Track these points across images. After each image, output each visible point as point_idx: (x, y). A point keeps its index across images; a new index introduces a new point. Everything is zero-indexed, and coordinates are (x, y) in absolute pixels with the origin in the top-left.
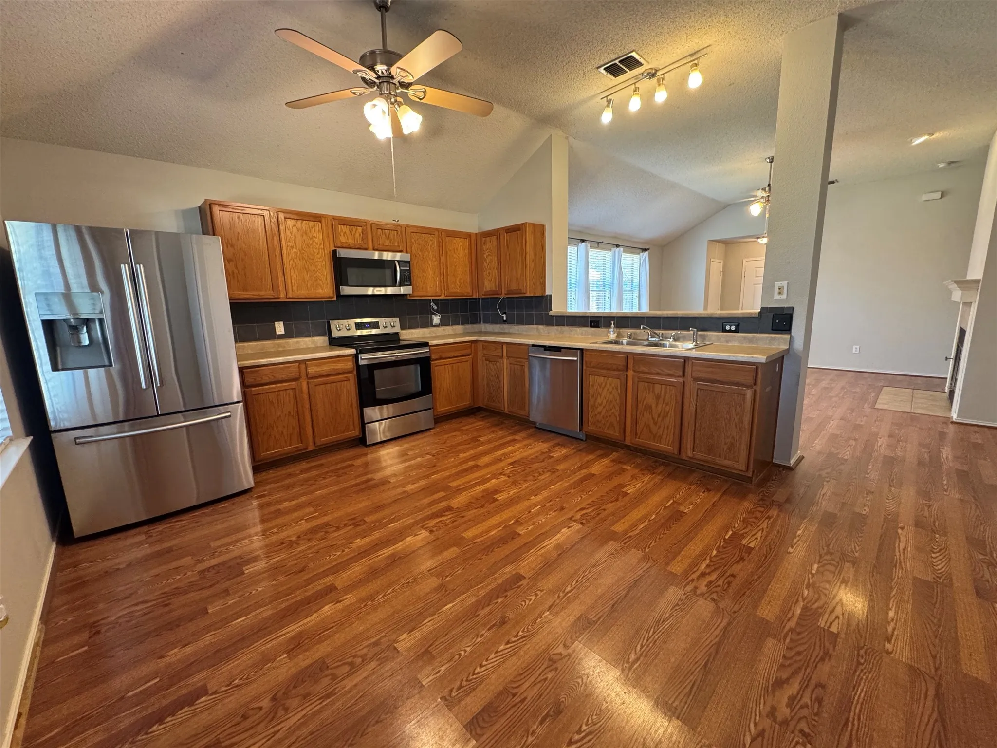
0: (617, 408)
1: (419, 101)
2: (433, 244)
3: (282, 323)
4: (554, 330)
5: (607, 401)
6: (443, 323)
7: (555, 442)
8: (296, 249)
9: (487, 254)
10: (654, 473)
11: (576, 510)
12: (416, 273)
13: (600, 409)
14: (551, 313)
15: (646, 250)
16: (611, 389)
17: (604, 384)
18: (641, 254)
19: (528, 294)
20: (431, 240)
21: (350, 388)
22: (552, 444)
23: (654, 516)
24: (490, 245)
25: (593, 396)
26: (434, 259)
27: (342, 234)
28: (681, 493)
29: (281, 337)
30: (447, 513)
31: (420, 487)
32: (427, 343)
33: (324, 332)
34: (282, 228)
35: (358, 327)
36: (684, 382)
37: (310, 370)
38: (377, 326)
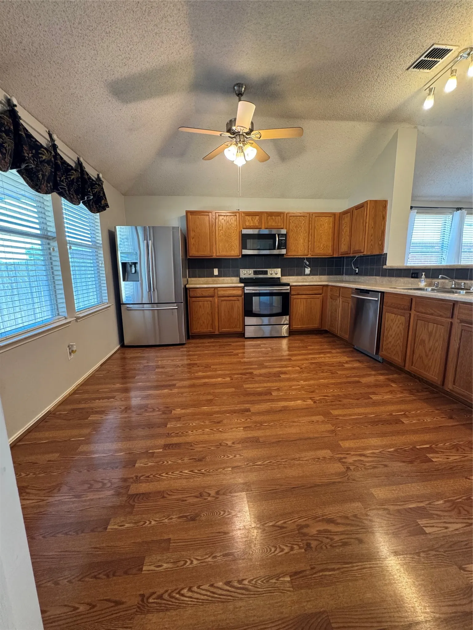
0: (402, 340)
1: (259, 139)
2: (305, 222)
3: (217, 269)
4: (386, 280)
5: (396, 334)
6: (312, 274)
7: (357, 359)
8: (223, 230)
9: (345, 226)
10: (412, 394)
12: (291, 242)
13: (390, 339)
14: (385, 267)
16: (398, 324)
17: (394, 320)
19: (365, 253)
20: (304, 220)
21: (239, 305)
22: (354, 359)
23: (373, 416)
24: (347, 220)
25: (387, 329)
26: (305, 232)
27: (247, 221)
28: (419, 412)
29: (216, 276)
30: (248, 375)
32: (289, 284)
33: (238, 275)
34: (217, 220)
35: (255, 273)
36: (452, 323)
37: (219, 293)
38: (266, 273)
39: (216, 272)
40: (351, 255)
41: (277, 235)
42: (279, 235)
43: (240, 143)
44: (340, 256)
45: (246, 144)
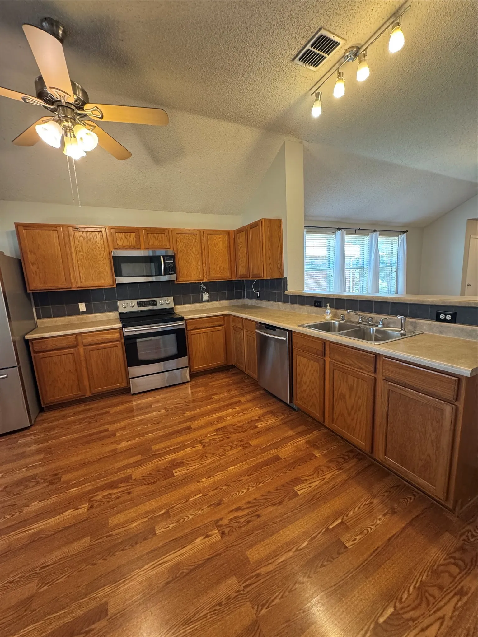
0: (318, 390)
1: (100, 120)
2: (195, 241)
3: (84, 304)
4: (287, 307)
5: (310, 381)
6: (211, 299)
7: (270, 408)
8: (83, 252)
9: (240, 246)
10: (340, 469)
11: (231, 509)
12: (181, 265)
13: (304, 387)
14: (286, 293)
15: (404, 232)
16: (312, 372)
17: (307, 365)
18: (400, 236)
19: (265, 278)
20: (194, 238)
21: (119, 353)
22: (266, 411)
23: (306, 543)
24: (242, 239)
25: (299, 375)
26: (197, 253)
27: (119, 239)
28: (356, 509)
29: (83, 313)
30: (122, 485)
31: (131, 445)
32: (183, 318)
33: (116, 309)
34: (71, 238)
35: (140, 305)
36: (375, 379)
37: (85, 340)
38: (154, 303)
39: (82, 307)
40: (251, 279)
41: (162, 258)
42: (164, 257)
43: (67, 121)
44: (240, 279)
45: (77, 124)
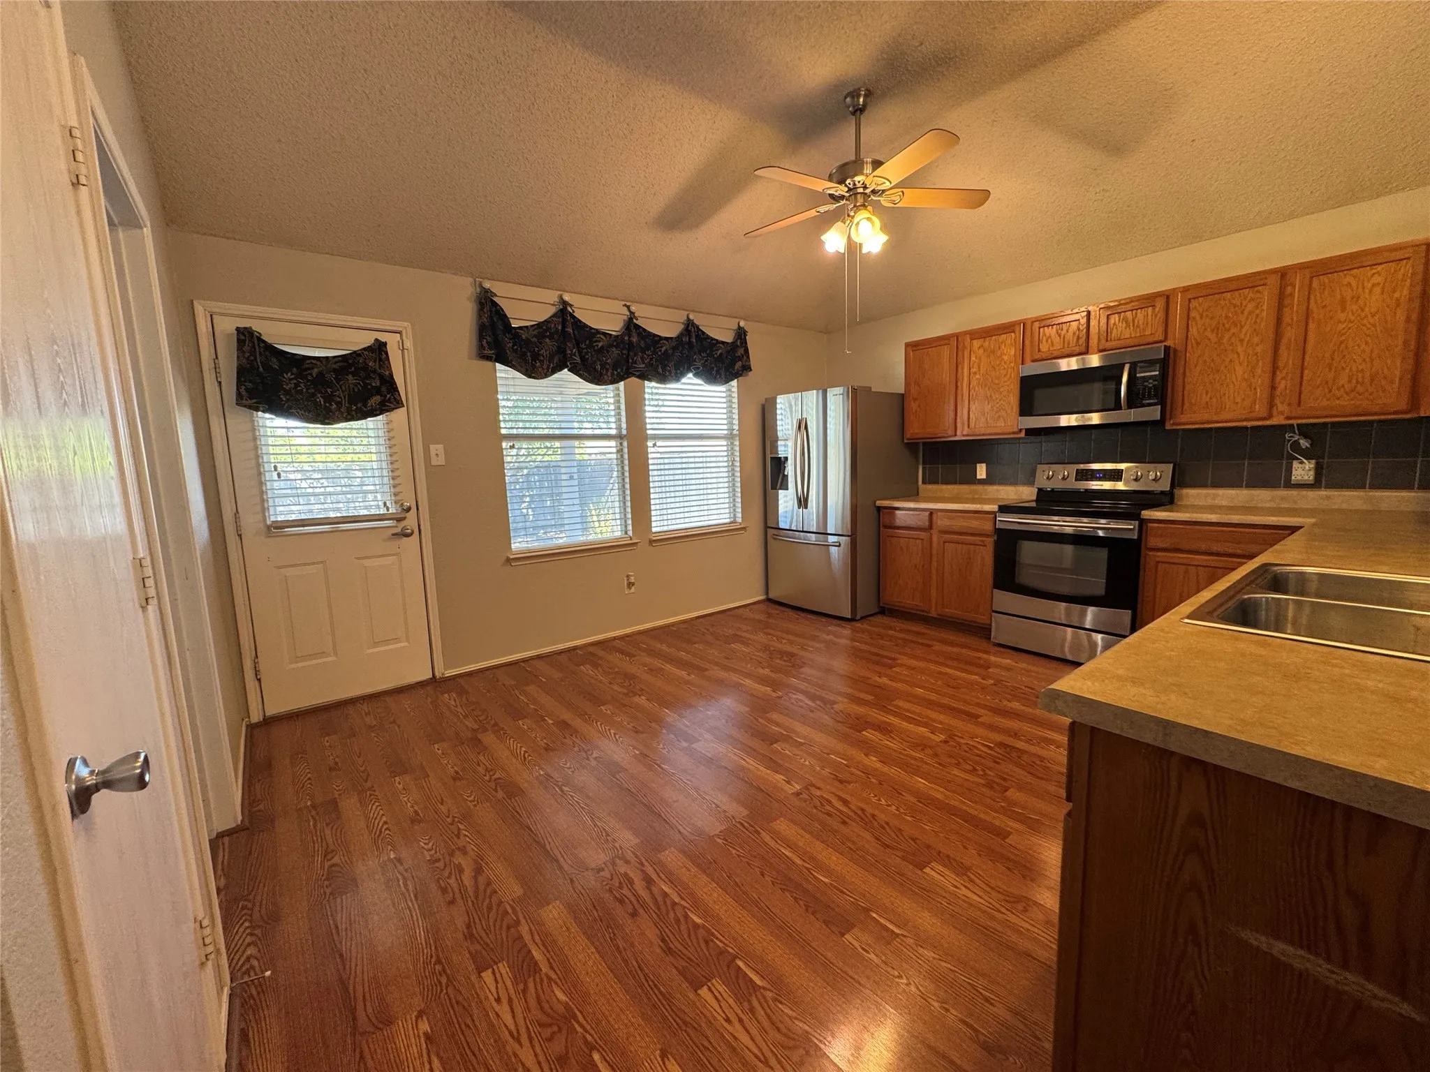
2: (1258, 307)
3: (984, 465)
6: (1328, 481)
12: (1190, 379)
20: (1252, 300)
21: (985, 555)
26: (1257, 341)
29: (982, 482)
33: (1030, 481)
35: (1082, 476)
38: (1117, 476)
39: (981, 471)
41: (1126, 368)
42: (1134, 365)
